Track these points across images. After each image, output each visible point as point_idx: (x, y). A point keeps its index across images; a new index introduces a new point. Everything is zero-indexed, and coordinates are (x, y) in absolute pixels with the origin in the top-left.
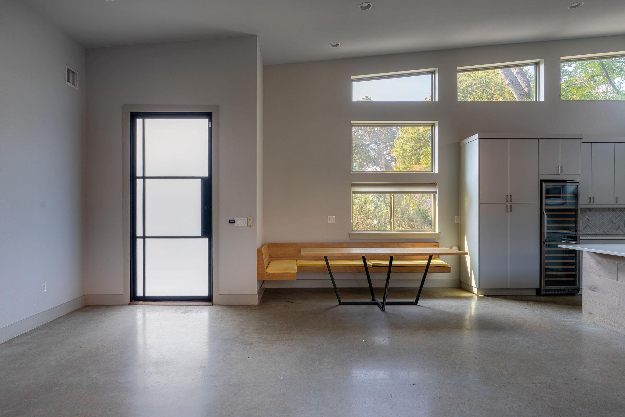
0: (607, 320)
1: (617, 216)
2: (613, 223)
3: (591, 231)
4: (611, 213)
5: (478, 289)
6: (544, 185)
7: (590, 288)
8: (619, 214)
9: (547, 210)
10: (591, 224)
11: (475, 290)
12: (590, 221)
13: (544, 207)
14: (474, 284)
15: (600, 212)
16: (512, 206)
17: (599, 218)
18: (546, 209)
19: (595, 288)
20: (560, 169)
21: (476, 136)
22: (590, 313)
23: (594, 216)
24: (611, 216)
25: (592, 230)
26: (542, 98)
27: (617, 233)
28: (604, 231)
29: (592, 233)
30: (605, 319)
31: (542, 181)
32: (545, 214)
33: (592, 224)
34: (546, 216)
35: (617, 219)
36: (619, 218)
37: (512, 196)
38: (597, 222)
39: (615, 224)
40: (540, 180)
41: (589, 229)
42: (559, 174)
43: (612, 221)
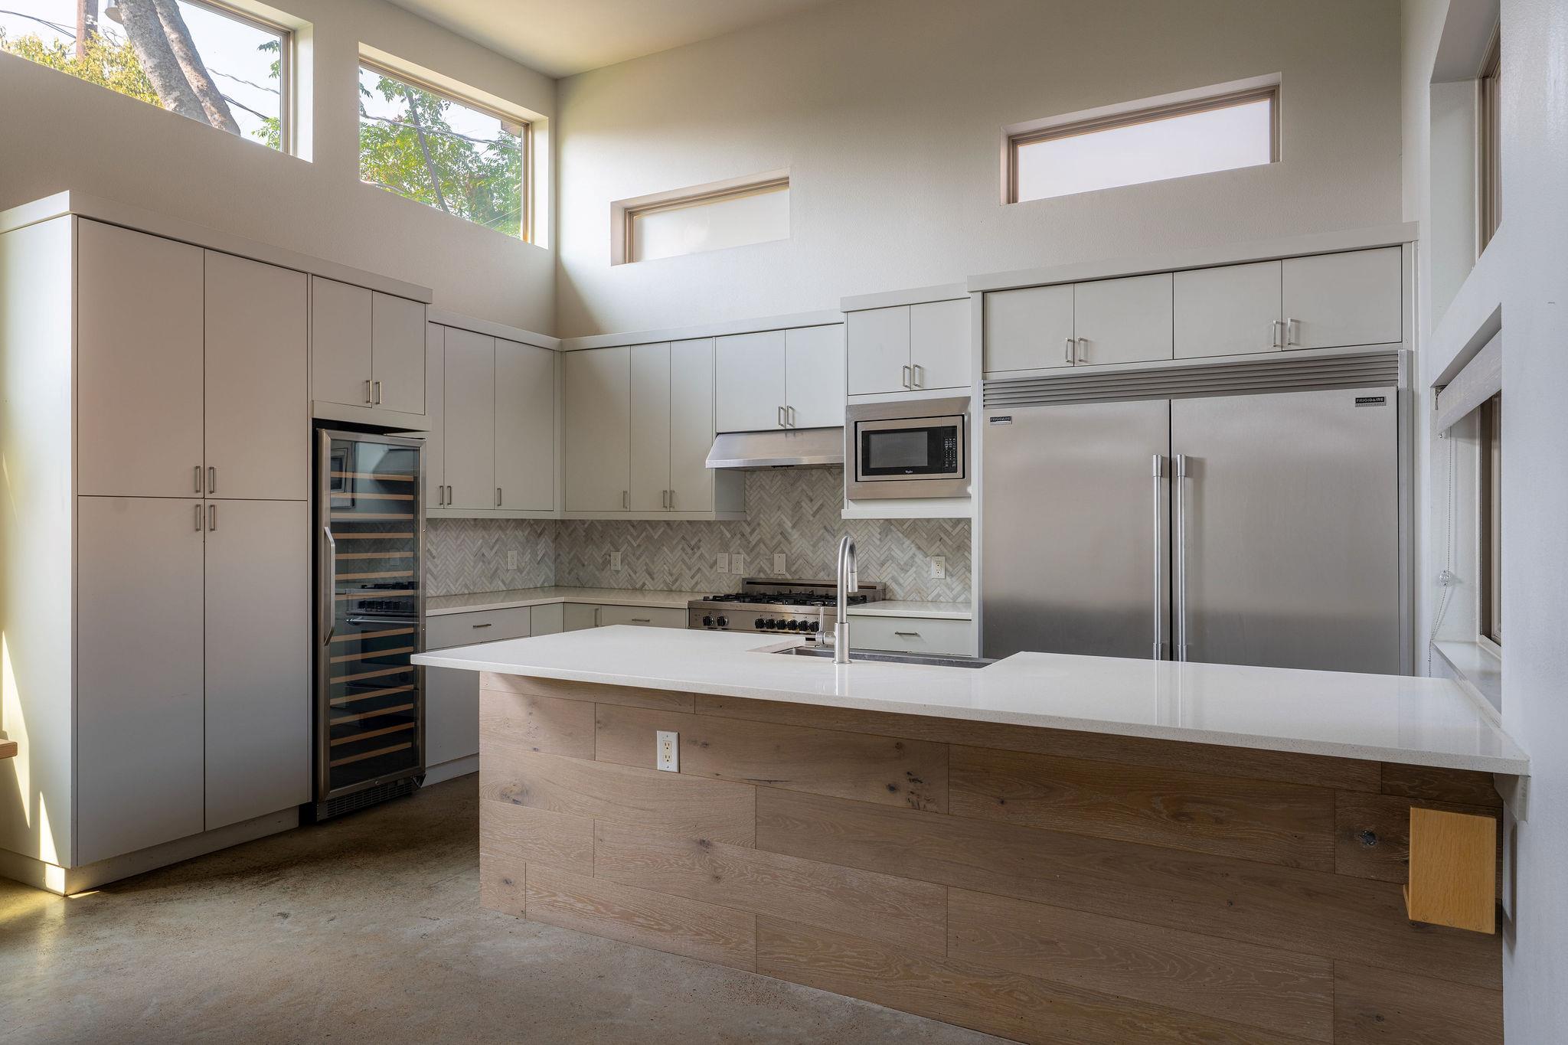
0: (561, 898)
1: (494, 541)
2: (483, 562)
3: (437, 588)
4: (481, 535)
5: (67, 870)
6: (326, 437)
7: (504, 796)
8: (496, 537)
9: (336, 527)
10: (436, 566)
11: (55, 878)
12: (434, 557)
13: (327, 517)
14: (47, 849)
15: (457, 532)
16: (219, 509)
17: (455, 547)
18: (332, 523)
19: (522, 793)
20: (371, 390)
21: (61, 201)
22: (507, 882)
23: (445, 542)
24: (481, 541)
25: (440, 584)
26: (305, 152)
27: (492, 589)
28: (466, 586)
29: (438, 593)
30: (555, 895)
31: (319, 424)
32: (331, 538)
33: (440, 566)
34: (333, 545)
35: (491, 550)
36: (498, 546)
37: (218, 473)
38: (451, 561)
39: (489, 563)
40: (314, 419)
41: (433, 581)
42: (369, 405)
43: (483, 555)
